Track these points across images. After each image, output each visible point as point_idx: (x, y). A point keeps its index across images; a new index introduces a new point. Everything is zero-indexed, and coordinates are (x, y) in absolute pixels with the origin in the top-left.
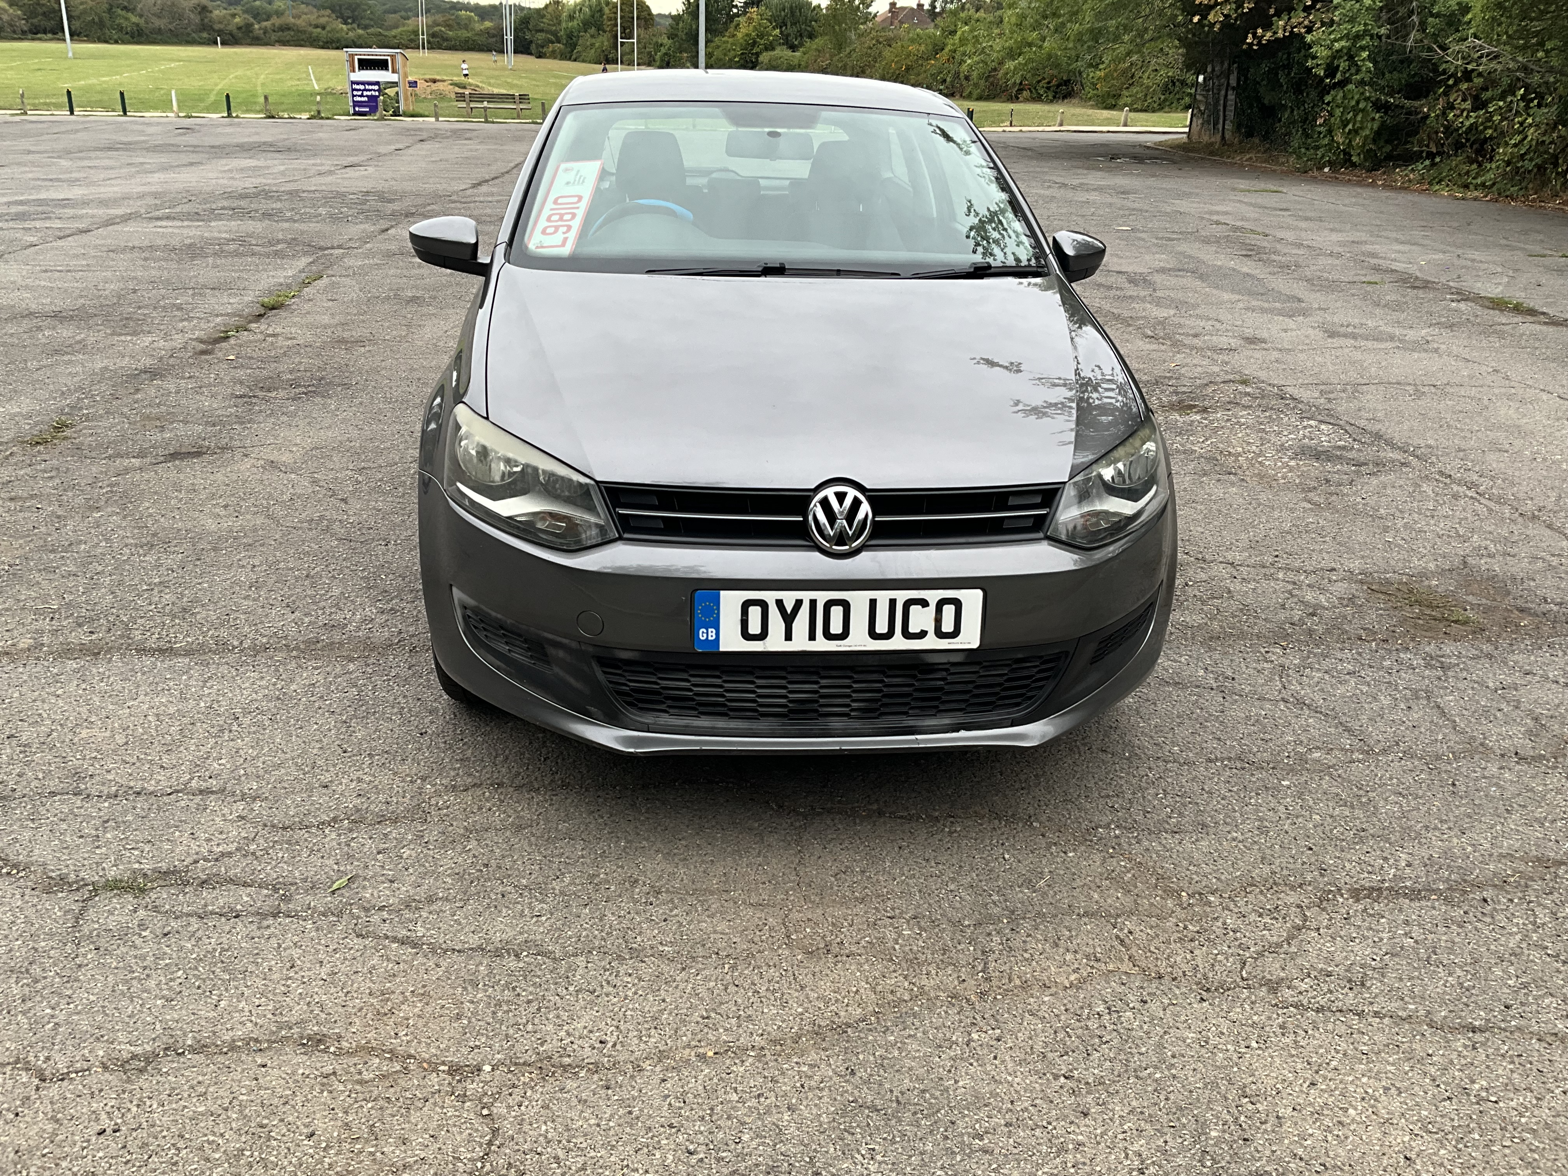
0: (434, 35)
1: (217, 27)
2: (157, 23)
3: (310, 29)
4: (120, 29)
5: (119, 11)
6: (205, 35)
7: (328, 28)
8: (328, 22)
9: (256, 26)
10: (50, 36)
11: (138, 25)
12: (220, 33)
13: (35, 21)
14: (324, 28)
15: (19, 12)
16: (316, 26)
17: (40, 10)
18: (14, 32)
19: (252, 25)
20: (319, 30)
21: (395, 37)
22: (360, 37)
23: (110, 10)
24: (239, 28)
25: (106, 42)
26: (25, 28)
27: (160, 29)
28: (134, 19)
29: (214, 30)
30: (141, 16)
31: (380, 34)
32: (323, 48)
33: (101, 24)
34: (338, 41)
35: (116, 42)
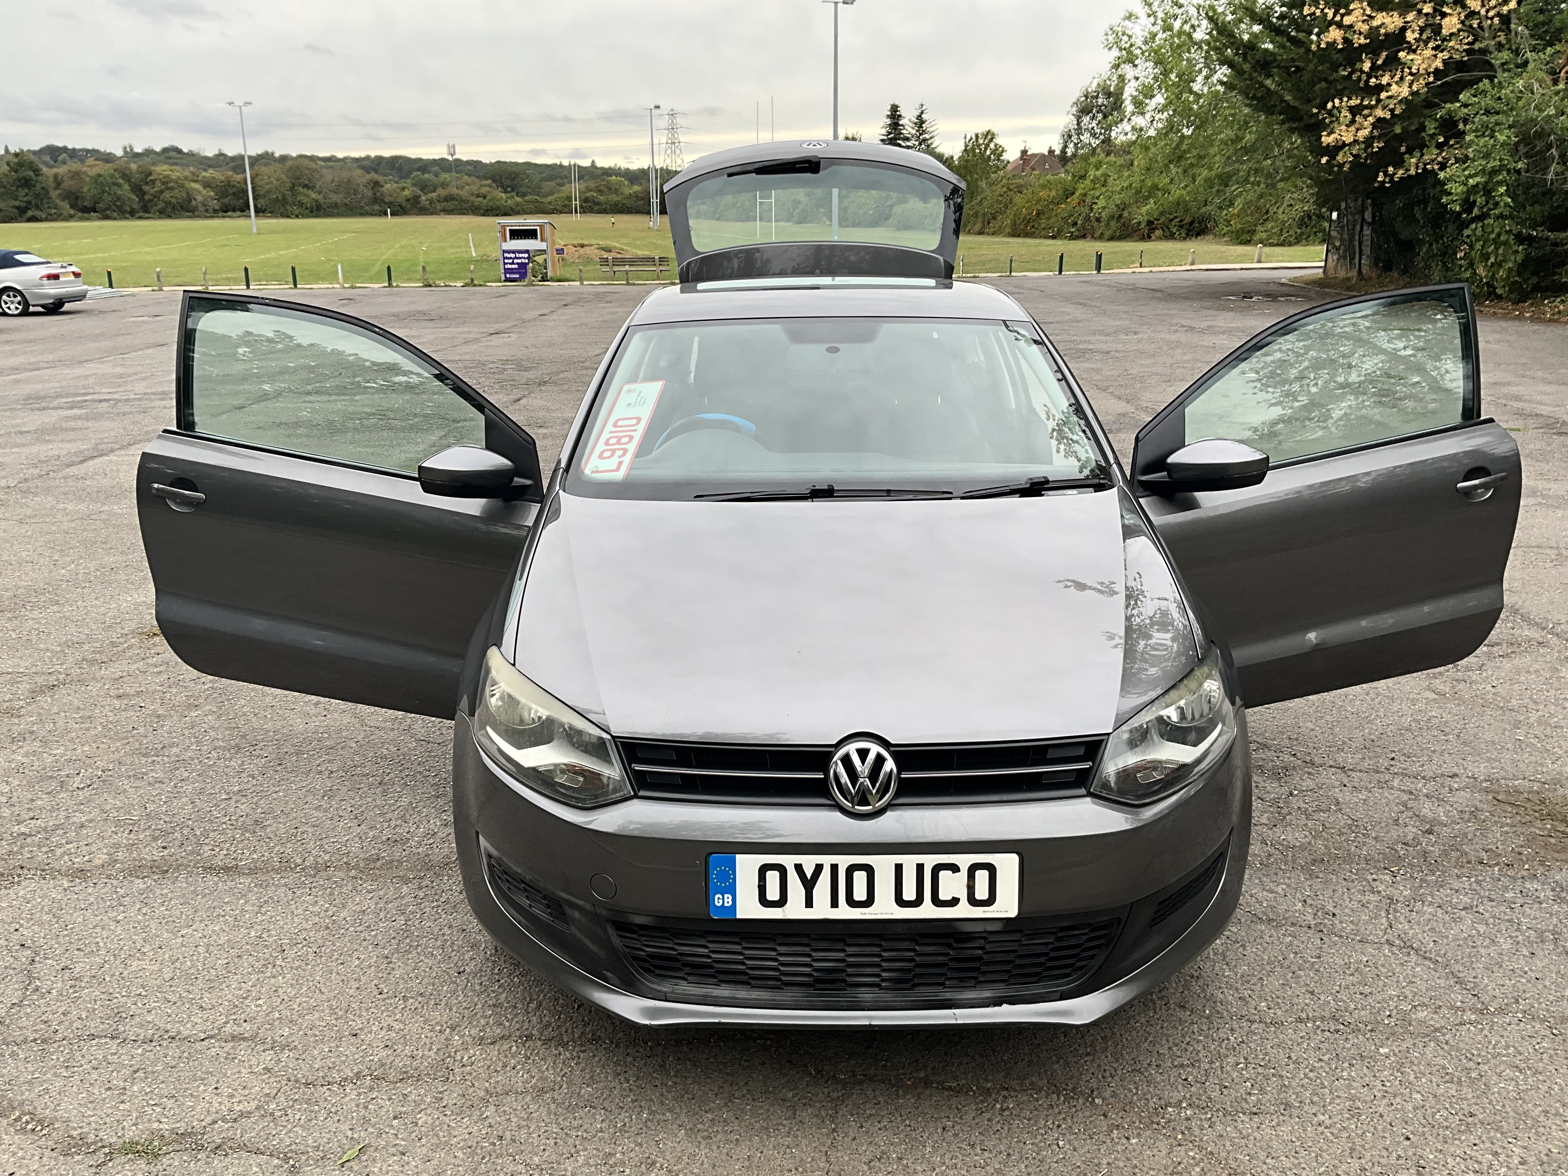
0: (586, 200)
1: (387, 200)
2: (335, 198)
3: (472, 198)
4: (301, 204)
5: (301, 189)
6: (376, 207)
7: (489, 197)
8: (488, 192)
9: (423, 198)
10: (238, 213)
11: (317, 201)
12: (390, 205)
13: (226, 200)
14: (485, 197)
15: (212, 193)
16: (478, 196)
17: (231, 191)
18: (207, 211)
19: (420, 196)
20: (480, 199)
21: (550, 203)
22: (517, 204)
23: (292, 189)
24: (408, 200)
25: (288, 217)
26: (217, 208)
27: (336, 204)
28: (314, 196)
29: (385, 203)
30: (320, 193)
31: (537, 201)
32: (483, 215)
33: (284, 201)
34: (498, 208)
35: (297, 217)
